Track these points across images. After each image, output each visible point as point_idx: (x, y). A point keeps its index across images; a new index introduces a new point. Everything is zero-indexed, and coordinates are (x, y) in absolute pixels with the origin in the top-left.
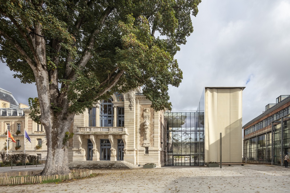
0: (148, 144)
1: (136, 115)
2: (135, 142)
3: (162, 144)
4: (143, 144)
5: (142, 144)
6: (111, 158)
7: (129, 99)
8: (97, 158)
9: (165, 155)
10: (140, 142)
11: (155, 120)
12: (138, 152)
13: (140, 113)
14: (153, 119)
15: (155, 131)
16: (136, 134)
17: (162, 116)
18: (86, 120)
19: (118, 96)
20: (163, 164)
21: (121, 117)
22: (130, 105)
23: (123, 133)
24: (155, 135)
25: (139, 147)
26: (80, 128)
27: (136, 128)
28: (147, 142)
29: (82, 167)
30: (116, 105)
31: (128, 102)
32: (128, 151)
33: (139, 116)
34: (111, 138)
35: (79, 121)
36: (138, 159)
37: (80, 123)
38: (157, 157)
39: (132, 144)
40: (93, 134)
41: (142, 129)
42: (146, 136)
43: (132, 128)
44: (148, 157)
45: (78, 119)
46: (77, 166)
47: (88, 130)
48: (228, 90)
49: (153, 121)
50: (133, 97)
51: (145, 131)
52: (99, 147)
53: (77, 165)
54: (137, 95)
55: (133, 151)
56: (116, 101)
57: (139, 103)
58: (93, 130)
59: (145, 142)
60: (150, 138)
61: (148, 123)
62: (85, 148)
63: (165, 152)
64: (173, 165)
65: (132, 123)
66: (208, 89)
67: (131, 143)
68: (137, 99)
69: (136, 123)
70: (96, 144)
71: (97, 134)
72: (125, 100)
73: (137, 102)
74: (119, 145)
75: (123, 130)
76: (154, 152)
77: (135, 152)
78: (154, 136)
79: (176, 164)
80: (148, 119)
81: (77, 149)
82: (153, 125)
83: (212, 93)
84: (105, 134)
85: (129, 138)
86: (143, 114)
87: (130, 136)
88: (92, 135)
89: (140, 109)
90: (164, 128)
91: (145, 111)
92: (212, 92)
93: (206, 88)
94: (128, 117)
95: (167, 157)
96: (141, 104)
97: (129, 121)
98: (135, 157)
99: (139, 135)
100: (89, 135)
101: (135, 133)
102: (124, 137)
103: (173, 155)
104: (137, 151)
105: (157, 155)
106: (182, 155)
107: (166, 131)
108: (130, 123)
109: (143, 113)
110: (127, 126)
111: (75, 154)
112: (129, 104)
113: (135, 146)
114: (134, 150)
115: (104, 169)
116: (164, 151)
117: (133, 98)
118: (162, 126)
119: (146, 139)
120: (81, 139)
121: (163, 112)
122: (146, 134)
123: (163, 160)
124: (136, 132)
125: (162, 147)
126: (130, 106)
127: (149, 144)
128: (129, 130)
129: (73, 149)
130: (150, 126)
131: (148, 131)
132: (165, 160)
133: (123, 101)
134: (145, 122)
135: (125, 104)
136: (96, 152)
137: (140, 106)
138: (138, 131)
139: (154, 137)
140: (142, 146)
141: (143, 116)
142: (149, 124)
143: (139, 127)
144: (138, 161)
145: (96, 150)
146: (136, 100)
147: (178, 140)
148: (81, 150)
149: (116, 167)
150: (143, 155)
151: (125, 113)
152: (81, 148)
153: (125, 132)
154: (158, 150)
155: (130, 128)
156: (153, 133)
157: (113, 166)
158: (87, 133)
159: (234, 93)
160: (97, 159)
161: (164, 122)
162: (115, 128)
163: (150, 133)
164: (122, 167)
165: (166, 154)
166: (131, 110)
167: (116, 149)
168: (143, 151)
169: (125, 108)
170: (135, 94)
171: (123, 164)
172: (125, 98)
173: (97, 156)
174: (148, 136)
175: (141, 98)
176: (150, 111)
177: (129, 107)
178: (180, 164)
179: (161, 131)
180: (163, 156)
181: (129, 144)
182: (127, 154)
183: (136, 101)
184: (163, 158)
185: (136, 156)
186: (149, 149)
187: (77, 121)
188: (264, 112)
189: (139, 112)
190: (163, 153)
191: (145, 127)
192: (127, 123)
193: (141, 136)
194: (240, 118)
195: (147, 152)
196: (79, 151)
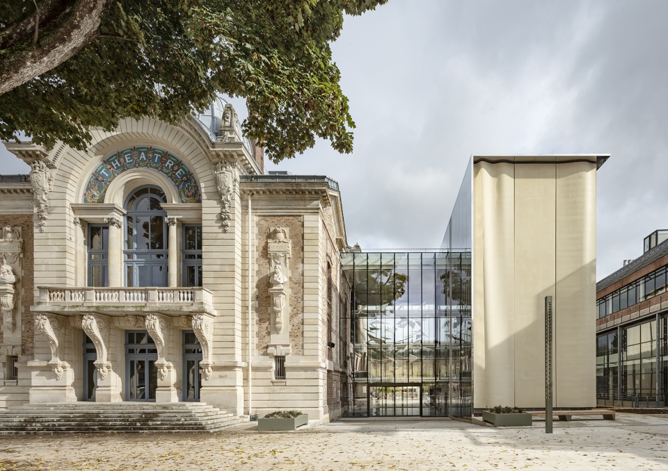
0: (284, 346)
1: (244, 252)
2: (238, 339)
3: (334, 350)
4: (267, 347)
5: (265, 345)
6: (159, 393)
7: (218, 195)
8: (112, 392)
9: (345, 384)
10: (256, 340)
11: (306, 267)
12: (251, 374)
13: (256, 242)
14: (301, 265)
15: (306, 304)
16: (244, 313)
17: (334, 259)
18: (76, 268)
19: (184, 186)
20: (339, 411)
21: (192, 257)
22: (221, 214)
23: (194, 308)
24: (306, 316)
25: (255, 358)
26: (51, 290)
27: (244, 294)
28: (281, 340)
29: (39, 425)
30: (175, 217)
31: (214, 203)
32: (216, 368)
33: (253, 254)
34: (155, 326)
35: (51, 268)
36: (251, 397)
37: (55, 274)
38: (313, 390)
39: (230, 345)
40: (92, 310)
41: (265, 295)
42: (277, 320)
43: (229, 293)
44: (286, 390)
45: (46, 261)
46: (25, 421)
47: (78, 299)
48: (550, 169)
49: (300, 270)
50: (231, 186)
51: (274, 305)
52: (121, 358)
53: (22, 420)
54: (243, 180)
55: (231, 368)
56: (174, 202)
57: (252, 209)
58: (95, 299)
59: (275, 339)
60: (290, 327)
61: (283, 276)
62: (69, 361)
63: (343, 374)
64: (369, 414)
65: (230, 274)
66: (482, 163)
67: (226, 342)
68: (245, 196)
69: (244, 276)
70: (108, 348)
71: (105, 310)
72: (204, 196)
73: (247, 207)
74: (187, 351)
75: (197, 298)
76: (303, 374)
77: (239, 374)
78: (303, 320)
79: (378, 409)
80: (282, 263)
81: (44, 364)
82: (299, 284)
83: (496, 180)
84: (134, 310)
85: (218, 326)
86: (266, 248)
87: (221, 319)
88: (90, 313)
89: (256, 230)
90: (341, 301)
91: (272, 235)
92: (496, 175)
93: (478, 161)
94: (214, 255)
95: (351, 390)
96: (260, 212)
97: (217, 268)
98: (240, 391)
99: (252, 317)
100: (81, 315)
101: (238, 309)
102: (199, 321)
103: (369, 385)
104: (245, 370)
105: (313, 382)
106: (395, 385)
107: (349, 312)
108: (223, 274)
109: (267, 243)
110: (211, 287)
111: (36, 379)
112: (219, 210)
113: (238, 352)
114: (236, 367)
115: (113, 434)
116: (341, 370)
117: (231, 190)
118: (334, 295)
119: (277, 330)
120: (54, 329)
121: (337, 250)
122: (276, 313)
123: (339, 400)
124: (245, 307)
125: (334, 359)
126: (222, 218)
127: (288, 346)
128: (218, 300)
129: (30, 364)
130: (292, 288)
131: (283, 304)
132: (345, 401)
133: (199, 201)
134: (275, 273)
135: (204, 211)
136: (109, 375)
137: (256, 219)
138: (250, 304)
139: (303, 324)
140: (265, 354)
141: (265, 253)
142: (286, 279)
143: (252, 290)
144: (251, 404)
145: (108, 367)
146: (242, 198)
147: (383, 339)
148: (55, 366)
149: (162, 424)
150: (268, 382)
151: (204, 242)
152: (55, 360)
153: (202, 303)
154: (316, 365)
155: (221, 293)
156: (300, 309)
157: (150, 423)
158: (73, 307)
159: (570, 176)
160: (109, 396)
161: (342, 284)
162: (174, 290)
163: (290, 309)
164: (182, 426)
165: (350, 381)
166: (225, 232)
167: (173, 362)
168: (266, 369)
169: (204, 223)
170: (238, 179)
171: (189, 415)
172: (203, 190)
173: (112, 384)
174: (283, 318)
175: (258, 192)
176: (291, 237)
177: (217, 221)
178: (390, 411)
179: (330, 306)
180: (337, 385)
181: (218, 345)
182: (211, 380)
183: (244, 203)
184: (338, 393)
185: (245, 386)
186: (286, 364)
187: (43, 267)
188: (627, 263)
189: (254, 241)
190: (337, 377)
191: (274, 288)
192: (212, 274)
193: (261, 321)
194: (588, 259)
195: (281, 373)
196: (49, 370)
